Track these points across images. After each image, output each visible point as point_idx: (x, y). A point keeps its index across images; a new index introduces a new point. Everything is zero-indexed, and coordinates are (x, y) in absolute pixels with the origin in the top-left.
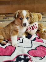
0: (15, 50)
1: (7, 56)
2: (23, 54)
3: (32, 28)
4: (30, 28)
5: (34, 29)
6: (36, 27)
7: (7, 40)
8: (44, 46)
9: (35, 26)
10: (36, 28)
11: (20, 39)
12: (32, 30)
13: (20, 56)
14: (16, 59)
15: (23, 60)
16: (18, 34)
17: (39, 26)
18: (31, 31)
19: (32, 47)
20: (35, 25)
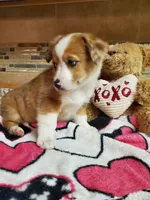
0: (39, 157)
1: (8, 170)
2: (57, 175)
3: (112, 93)
4: (106, 94)
5: (119, 99)
6: (129, 93)
7: (27, 125)
8: (141, 161)
9: (124, 89)
10: (127, 96)
11: (66, 127)
12: (113, 99)
13: (45, 180)
14: (29, 187)
15: (47, 194)
16: (60, 110)
17: (138, 88)
18: (108, 104)
19: (97, 157)
20: (126, 83)
